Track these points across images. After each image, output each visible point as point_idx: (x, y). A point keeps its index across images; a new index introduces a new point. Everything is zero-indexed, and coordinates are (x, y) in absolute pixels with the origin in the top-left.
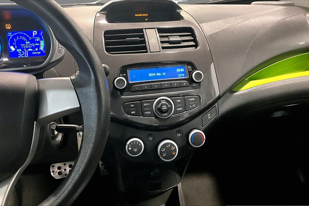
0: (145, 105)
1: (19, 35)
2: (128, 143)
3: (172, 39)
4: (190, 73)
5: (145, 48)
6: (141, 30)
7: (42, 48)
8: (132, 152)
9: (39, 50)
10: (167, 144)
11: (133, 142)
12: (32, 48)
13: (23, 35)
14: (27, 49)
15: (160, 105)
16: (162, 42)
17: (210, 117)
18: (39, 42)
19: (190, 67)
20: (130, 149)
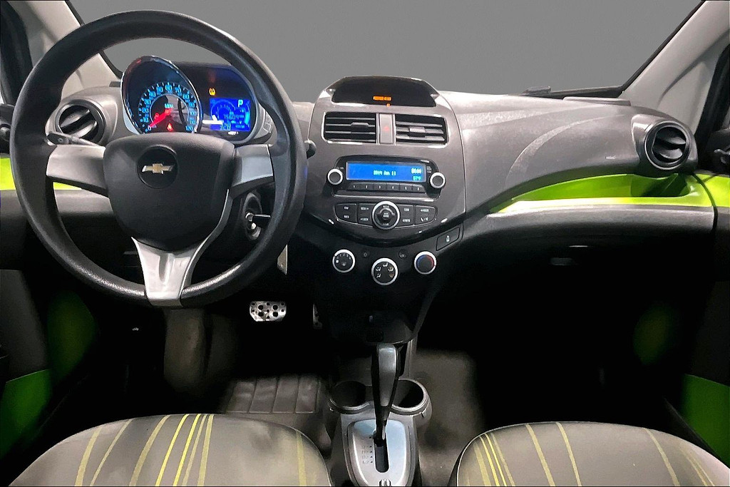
0: (362, 208)
1: (223, 104)
2: (336, 255)
3: (412, 130)
4: (429, 175)
5: (374, 137)
6: (374, 115)
7: (247, 121)
8: (339, 265)
9: (243, 124)
10: (385, 263)
11: (342, 254)
12: (237, 120)
13: (227, 104)
14: (230, 121)
15: (381, 211)
16: (399, 133)
17: (449, 240)
18: (244, 114)
19: (429, 168)
20: (337, 261)
